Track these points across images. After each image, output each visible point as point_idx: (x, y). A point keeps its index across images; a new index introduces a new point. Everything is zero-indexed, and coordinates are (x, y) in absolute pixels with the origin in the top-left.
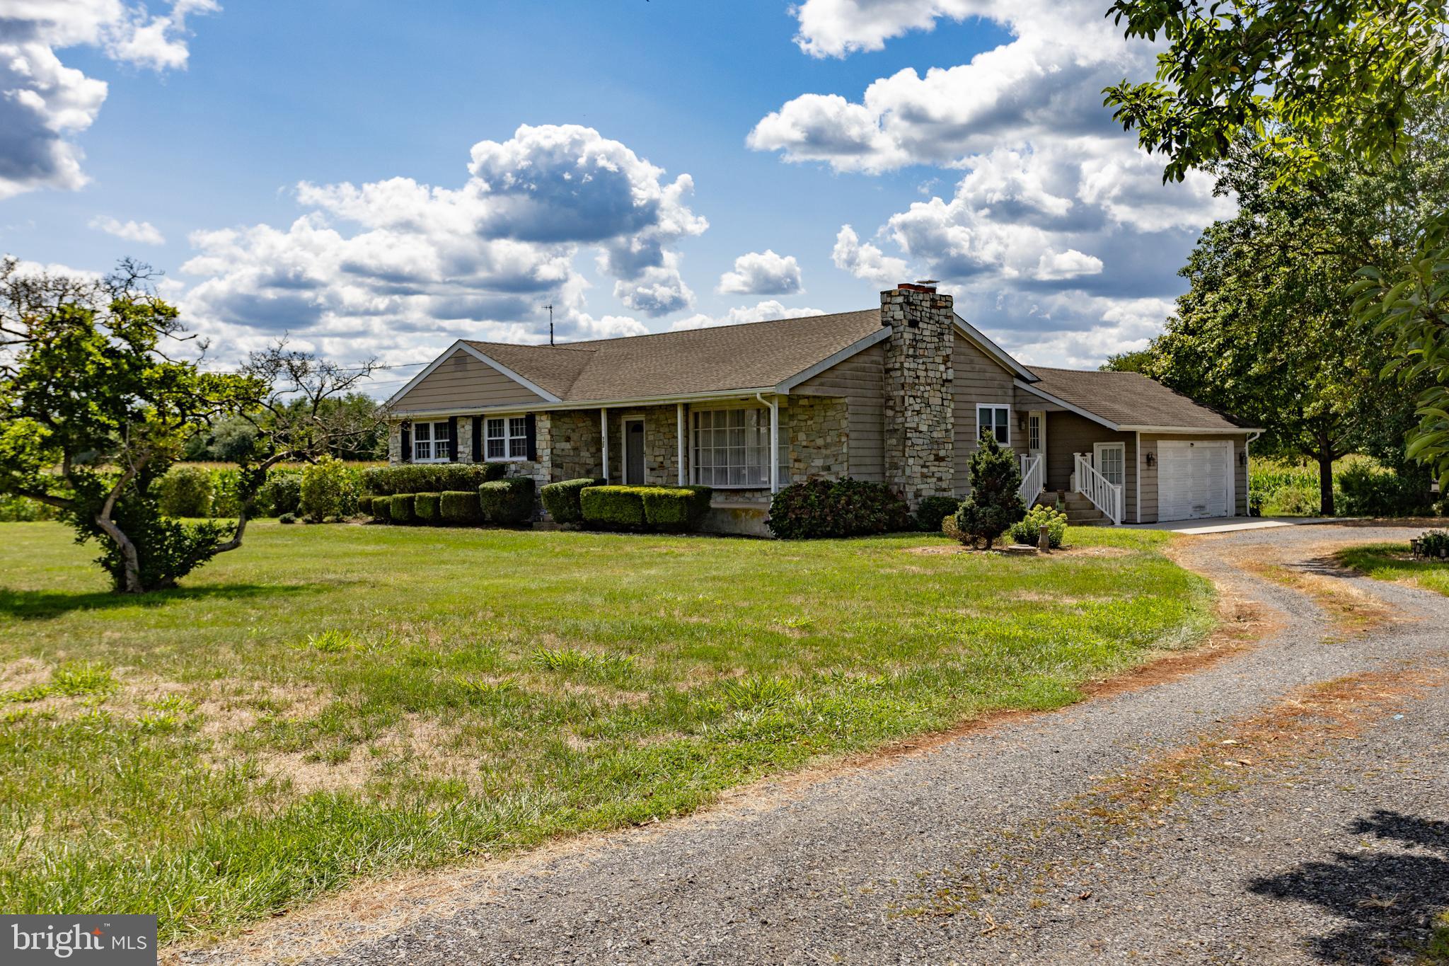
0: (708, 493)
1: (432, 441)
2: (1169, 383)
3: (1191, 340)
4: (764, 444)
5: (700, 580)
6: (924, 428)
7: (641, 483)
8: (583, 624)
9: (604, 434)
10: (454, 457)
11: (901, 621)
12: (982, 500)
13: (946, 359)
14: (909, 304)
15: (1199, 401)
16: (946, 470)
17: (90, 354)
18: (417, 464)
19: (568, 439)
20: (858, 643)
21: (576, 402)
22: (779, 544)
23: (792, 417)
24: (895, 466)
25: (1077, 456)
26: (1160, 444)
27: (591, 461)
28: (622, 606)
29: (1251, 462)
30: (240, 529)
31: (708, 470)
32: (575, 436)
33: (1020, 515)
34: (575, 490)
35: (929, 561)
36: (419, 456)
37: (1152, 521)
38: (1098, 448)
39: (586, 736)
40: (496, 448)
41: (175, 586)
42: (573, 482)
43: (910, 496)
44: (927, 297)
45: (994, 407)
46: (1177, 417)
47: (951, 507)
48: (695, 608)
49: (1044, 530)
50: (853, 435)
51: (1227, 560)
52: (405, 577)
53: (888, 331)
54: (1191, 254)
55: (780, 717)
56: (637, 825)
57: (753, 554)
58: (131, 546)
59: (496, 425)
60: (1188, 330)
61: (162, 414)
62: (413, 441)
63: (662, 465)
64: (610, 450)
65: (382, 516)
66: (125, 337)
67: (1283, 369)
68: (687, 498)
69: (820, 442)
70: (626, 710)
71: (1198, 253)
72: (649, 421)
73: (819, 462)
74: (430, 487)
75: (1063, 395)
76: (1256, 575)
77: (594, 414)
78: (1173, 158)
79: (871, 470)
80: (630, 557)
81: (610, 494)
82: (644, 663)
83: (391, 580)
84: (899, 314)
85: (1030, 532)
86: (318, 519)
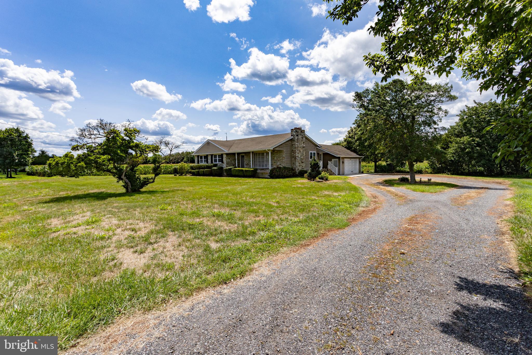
0: (257, 169)
1: (203, 159)
2: (346, 147)
3: (350, 139)
4: (268, 160)
5: (254, 189)
6: (299, 156)
7: (244, 167)
8: (226, 202)
9: (236, 158)
10: (207, 163)
11: (299, 200)
12: (312, 171)
13: (304, 143)
14: (296, 131)
15: (352, 151)
16: (304, 165)
17: (118, 140)
18: (201, 164)
19: (229, 159)
20: (290, 207)
21: (231, 151)
22: (271, 180)
23: (273, 154)
24: (294, 164)
25: (329, 162)
26: (345, 159)
27: (234, 163)
28: (236, 196)
29: (362, 163)
30: (154, 179)
31: (257, 165)
32: (231, 158)
33: (320, 174)
34: (231, 169)
35: (302, 184)
36: (201, 162)
37: (343, 174)
38: (333, 160)
39: (217, 242)
40: (216, 161)
41: (140, 191)
42: (230, 167)
43: (297, 170)
44: (300, 130)
45: (313, 152)
46: (348, 154)
47: (306, 172)
48: (252, 197)
49: (325, 177)
50: (285, 158)
51: (361, 183)
52: (191, 188)
53: (292, 137)
54: (355, 120)
55: (271, 234)
56: (226, 283)
57: (266, 182)
58: (129, 182)
59: (215, 156)
60: (349, 137)
61: (137, 154)
62: (200, 159)
63: (248, 164)
64: (238, 161)
65: (194, 174)
66: (127, 136)
67: (373, 143)
68: (252, 170)
69: (279, 159)
70: (230, 232)
71: (356, 120)
72: (245, 155)
73: (279, 163)
74: (202, 168)
75: (326, 150)
76: (370, 186)
77: (234, 154)
78: (385, 75)
79: (289, 164)
80: (240, 183)
81: (237, 170)
82: (238, 214)
83: (187, 189)
84: (294, 134)
85: (322, 177)
86: (182, 175)
